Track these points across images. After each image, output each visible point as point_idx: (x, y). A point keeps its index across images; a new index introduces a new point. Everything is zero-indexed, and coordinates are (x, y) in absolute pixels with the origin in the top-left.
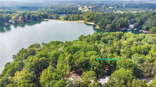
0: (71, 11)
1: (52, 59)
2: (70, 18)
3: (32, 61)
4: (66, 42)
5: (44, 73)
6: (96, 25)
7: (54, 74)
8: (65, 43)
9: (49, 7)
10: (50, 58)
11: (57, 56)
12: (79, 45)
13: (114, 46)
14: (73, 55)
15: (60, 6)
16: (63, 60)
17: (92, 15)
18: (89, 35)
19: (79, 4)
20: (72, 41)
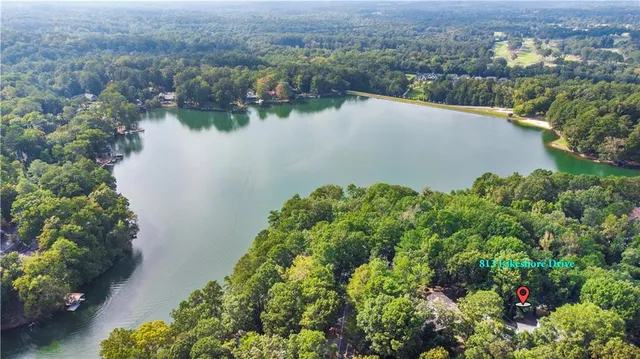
0: (463, 62)
1: (380, 241)
2: (454, 95)
3: (329, 237)
4: (428, 193)
5: (359, 273)
6: (558, 132)
7: (389, 280)
8: (421, 194)
9: (374, 41)
10: (375, 236)
11: (394, 236)
12: (467, 211)
13: (605, 232)
14: (446, 241)
15: (417, 37)
16: (414, 248)
17: (548, 90)
18: (517, 175)
20: (449, 193)
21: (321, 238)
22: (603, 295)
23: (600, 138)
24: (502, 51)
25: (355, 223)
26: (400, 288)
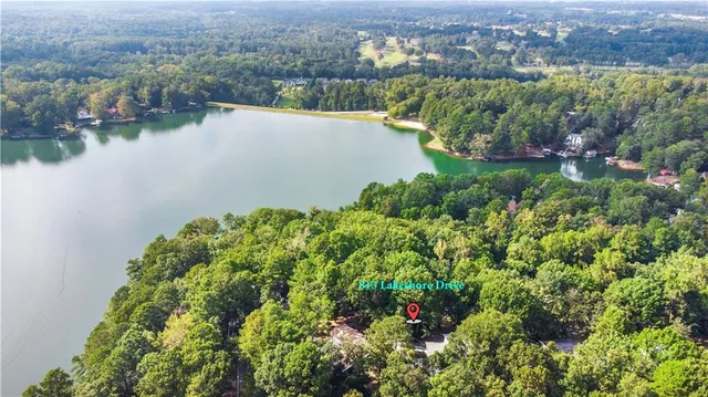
0: (331, 64)
1: (271, 277)
2: (327, 100)
3: (209, 284)
4: (316, 213)
5: (250, 323)
6: (432, 133)
7: (286, 324)
8: (308, 215)
9: (232, 44)
10: (264, 273)
11: (286, 267)
12: (359, 229)
13: (489, 230)
14: (343, 266)
15: (279, 39)
16: (310, 280)
17: (417, 90)
18: (401, 181)
19: (362, 29)
20: (337, 210)
21: (199, 285)
22: (500, 298)
23: (470, 135)
24: (368, 51)
25: (238, 261)
26: (301, 331)
